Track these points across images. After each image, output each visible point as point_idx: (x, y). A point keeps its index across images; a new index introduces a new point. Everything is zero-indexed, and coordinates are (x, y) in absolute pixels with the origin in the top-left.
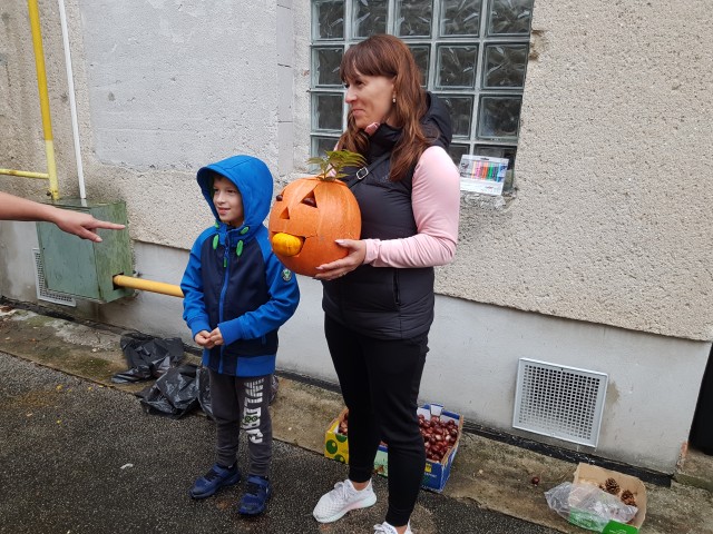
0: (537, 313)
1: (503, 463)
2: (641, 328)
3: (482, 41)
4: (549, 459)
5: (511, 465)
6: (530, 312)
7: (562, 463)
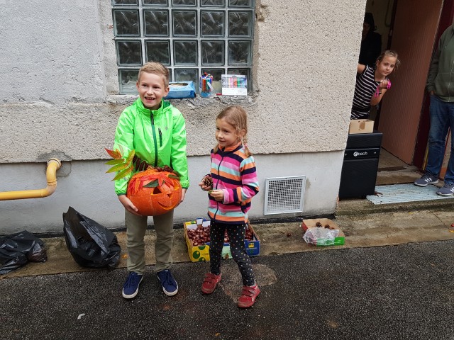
0: (274, 154)
1: (270, 233)
2: (319, 150)
3: (227, 9)
4: (285, 224)
5: (273, 233)
6: (270, 154)
7: (292, 223)
